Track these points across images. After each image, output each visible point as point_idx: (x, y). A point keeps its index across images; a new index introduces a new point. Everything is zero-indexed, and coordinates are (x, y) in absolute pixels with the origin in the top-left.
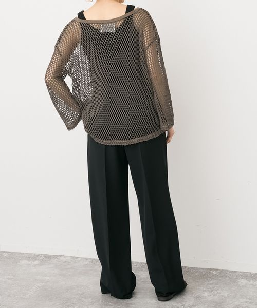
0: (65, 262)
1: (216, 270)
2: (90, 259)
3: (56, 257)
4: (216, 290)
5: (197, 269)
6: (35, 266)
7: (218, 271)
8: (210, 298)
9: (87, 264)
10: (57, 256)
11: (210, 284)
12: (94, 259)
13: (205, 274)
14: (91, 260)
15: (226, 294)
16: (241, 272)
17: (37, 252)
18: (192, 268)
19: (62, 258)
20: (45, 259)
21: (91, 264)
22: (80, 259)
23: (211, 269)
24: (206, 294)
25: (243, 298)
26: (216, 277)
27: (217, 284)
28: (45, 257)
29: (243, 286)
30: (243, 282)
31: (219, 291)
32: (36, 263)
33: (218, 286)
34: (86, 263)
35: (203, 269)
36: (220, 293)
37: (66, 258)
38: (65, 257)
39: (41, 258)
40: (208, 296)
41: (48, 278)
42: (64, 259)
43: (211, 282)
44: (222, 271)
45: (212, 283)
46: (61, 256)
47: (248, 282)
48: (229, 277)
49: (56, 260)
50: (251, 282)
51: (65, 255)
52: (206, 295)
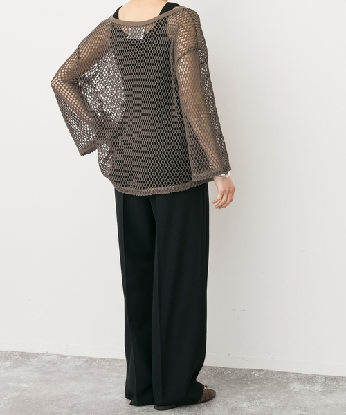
0: (49, 362)
1: (260, 371)
2: (84, 357)
3: (35, 355)
4: (260, 399)
5: (233, 369)
6: (6, 368)
7: (262, 373)
8: (251, 410)
9: (80, 365)
10: (37, 354)
11: (251, 390)
12: (89, 358)
13: (244, 377)
14: (85, 359)
15: (273, 404)
16: (293, 373)
17: (9, 349)
18: (226, 369)
19: (44, 357)
20: (21, 358)
21: (86, 364)
22: (69, 358)
23: (252, 370)
24: (245, 404)
25: (296, 409)
26: (259, 380)
27: (261, 391)
28: (21, 355)
29: (296, 392)
30: (296, 386)
31: (262, 400)
32: (8, 364)
33: (261, 393)
34: (79, 363)
35: (240, 369)
36: (264, 403)
37: (50, 357)
38: (48, 355)
39: (15, 357)
40: (248, 407)
41: (24, 385)
42: (48, 359)
43: (252, 388)
44: (267, 372)
45: (254, 390)
46: (43, 354)
47: (303, 386)
48: (276, 380)
49: (36, 359)
50: (308, 387)
51: (49, 353)
52: (245, 406)
